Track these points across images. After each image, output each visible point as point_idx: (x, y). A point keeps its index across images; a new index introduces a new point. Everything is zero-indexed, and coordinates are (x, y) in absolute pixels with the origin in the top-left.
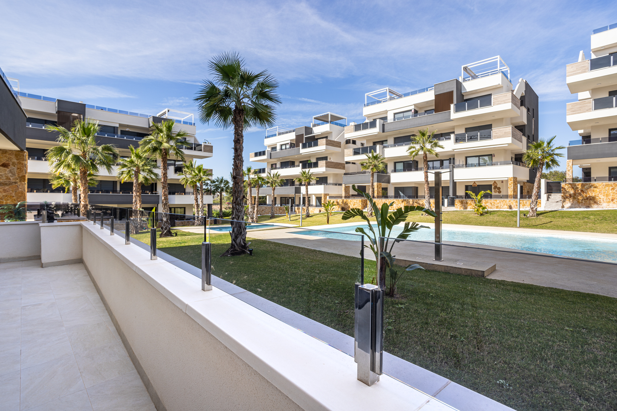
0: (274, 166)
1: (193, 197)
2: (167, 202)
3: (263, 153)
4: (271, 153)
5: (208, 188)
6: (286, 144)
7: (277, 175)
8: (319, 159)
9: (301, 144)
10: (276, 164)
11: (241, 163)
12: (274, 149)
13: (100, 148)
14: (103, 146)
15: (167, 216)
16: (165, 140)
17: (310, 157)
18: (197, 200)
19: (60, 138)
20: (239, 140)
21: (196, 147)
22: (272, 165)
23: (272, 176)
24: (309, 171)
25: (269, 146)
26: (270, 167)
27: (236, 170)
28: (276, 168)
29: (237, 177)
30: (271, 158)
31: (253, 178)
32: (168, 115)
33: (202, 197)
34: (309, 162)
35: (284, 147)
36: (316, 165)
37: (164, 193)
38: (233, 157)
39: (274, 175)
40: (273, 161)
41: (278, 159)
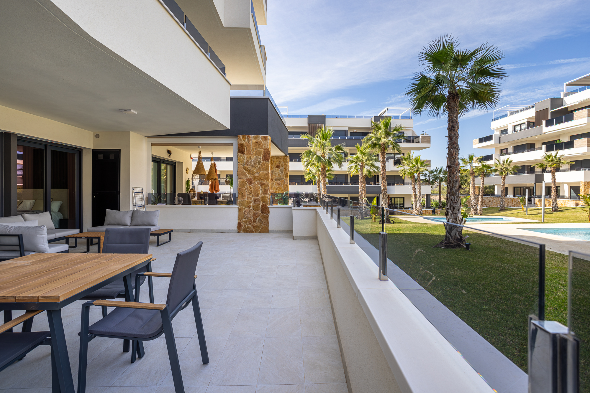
0: (505, 151)
1: (411, 187)
2: (386, 192)
3: (490, 138)
4: (500, 138)
5: (426, 178)
6: (520, 125)
7: (508, 162)
8: (574, 137)
9: (544, 122)
10: (507, 149)
11: (456, 151)
12: (504, 131)
13: (334, 149)
14: (336, 146)
15: (385, 204)
16: (383, 136)
17: (559, 136)
18: (414, 190)
19: (309, 143)
20: (453, 127)
21: (413, 139)
22: (502, 151)
23: (501, 162)
24: (557, 153)
25: (497, 129)
26: (499, 153)
27: (451, 159)
28: (507, 153)
29: (452, 166)
30: (500, 143)
31: (476, 167)
32: (387, 113)
33: (420, 188)
34: (558, 142)
35: (518, 128)
36: (570, 145)
37: (383, 184)
38: (448, 146)
39: (504, 162)
40: (503, 146)
41: (510, 142)
